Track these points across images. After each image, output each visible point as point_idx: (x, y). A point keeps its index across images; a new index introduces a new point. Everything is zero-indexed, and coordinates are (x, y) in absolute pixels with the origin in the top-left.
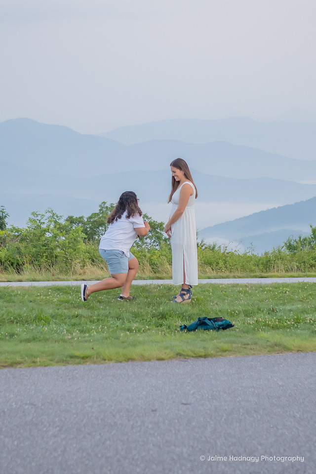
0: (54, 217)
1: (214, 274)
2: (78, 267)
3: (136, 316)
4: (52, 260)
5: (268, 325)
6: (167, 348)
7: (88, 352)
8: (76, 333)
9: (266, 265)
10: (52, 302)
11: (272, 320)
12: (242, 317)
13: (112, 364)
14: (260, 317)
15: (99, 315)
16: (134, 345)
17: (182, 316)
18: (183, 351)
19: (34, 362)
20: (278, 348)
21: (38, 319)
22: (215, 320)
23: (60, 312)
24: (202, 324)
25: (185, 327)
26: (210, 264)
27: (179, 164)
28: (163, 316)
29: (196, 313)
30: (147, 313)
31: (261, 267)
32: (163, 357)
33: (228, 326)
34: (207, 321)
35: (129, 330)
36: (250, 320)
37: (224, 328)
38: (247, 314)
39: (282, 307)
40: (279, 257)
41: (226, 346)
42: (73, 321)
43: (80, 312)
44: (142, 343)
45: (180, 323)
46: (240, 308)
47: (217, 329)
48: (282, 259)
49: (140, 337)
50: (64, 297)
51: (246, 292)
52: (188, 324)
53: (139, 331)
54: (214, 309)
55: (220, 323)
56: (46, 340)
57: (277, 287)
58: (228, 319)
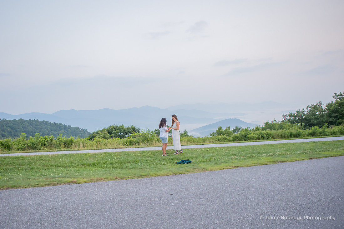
0: (149, 130)
1: (190, 144)
2: (154, 143)
3: (164, 159)
4: (147, 141)
5: (202, 161)
6: (170, 171)
7: (146, 174)
8: (146, 166)
9: (204, 141)
10: (141, 156)
11: (203, 159)
12: (195, 159)
13: (152, 177)
14: (200, 158)
15: (153, 160)
16: (161, 170)
17: (177, 159)
18: (176, 172)
19: (129, 178)
20: (204, 169)
21: (135, 161)
22: (187, 160)
23: (142, 159)
24: (183, 162)
25: (178, 163)
26: (189, 141)
27: (174, 116)
28: (172, 159)
29: (182, 158)
30: (168, 159)
31: (203, 141)
32: (169, 174)
33: (191, 162)
34: (184, 161)
35: (162, 164)
36: (197, 160)
37: (189, 163)
38: (196, 158)
39: (206, 155)
40: (208, 138)
41: (188, 170)
42: (146, 162)
43: (148, 159)
44: (164, 169)
45: (177, 161)
46: (195, 156)
47: (187, 163)
48: (208, 139)
49: (164, 167)
50: (144, 154)
51: (196, 151)
52: (179, 161)
53: (164, 164)
54: (187, 157)
55: (188, 161)
56: (136, 168)
57: (205, 149)
58: (191, 160)
